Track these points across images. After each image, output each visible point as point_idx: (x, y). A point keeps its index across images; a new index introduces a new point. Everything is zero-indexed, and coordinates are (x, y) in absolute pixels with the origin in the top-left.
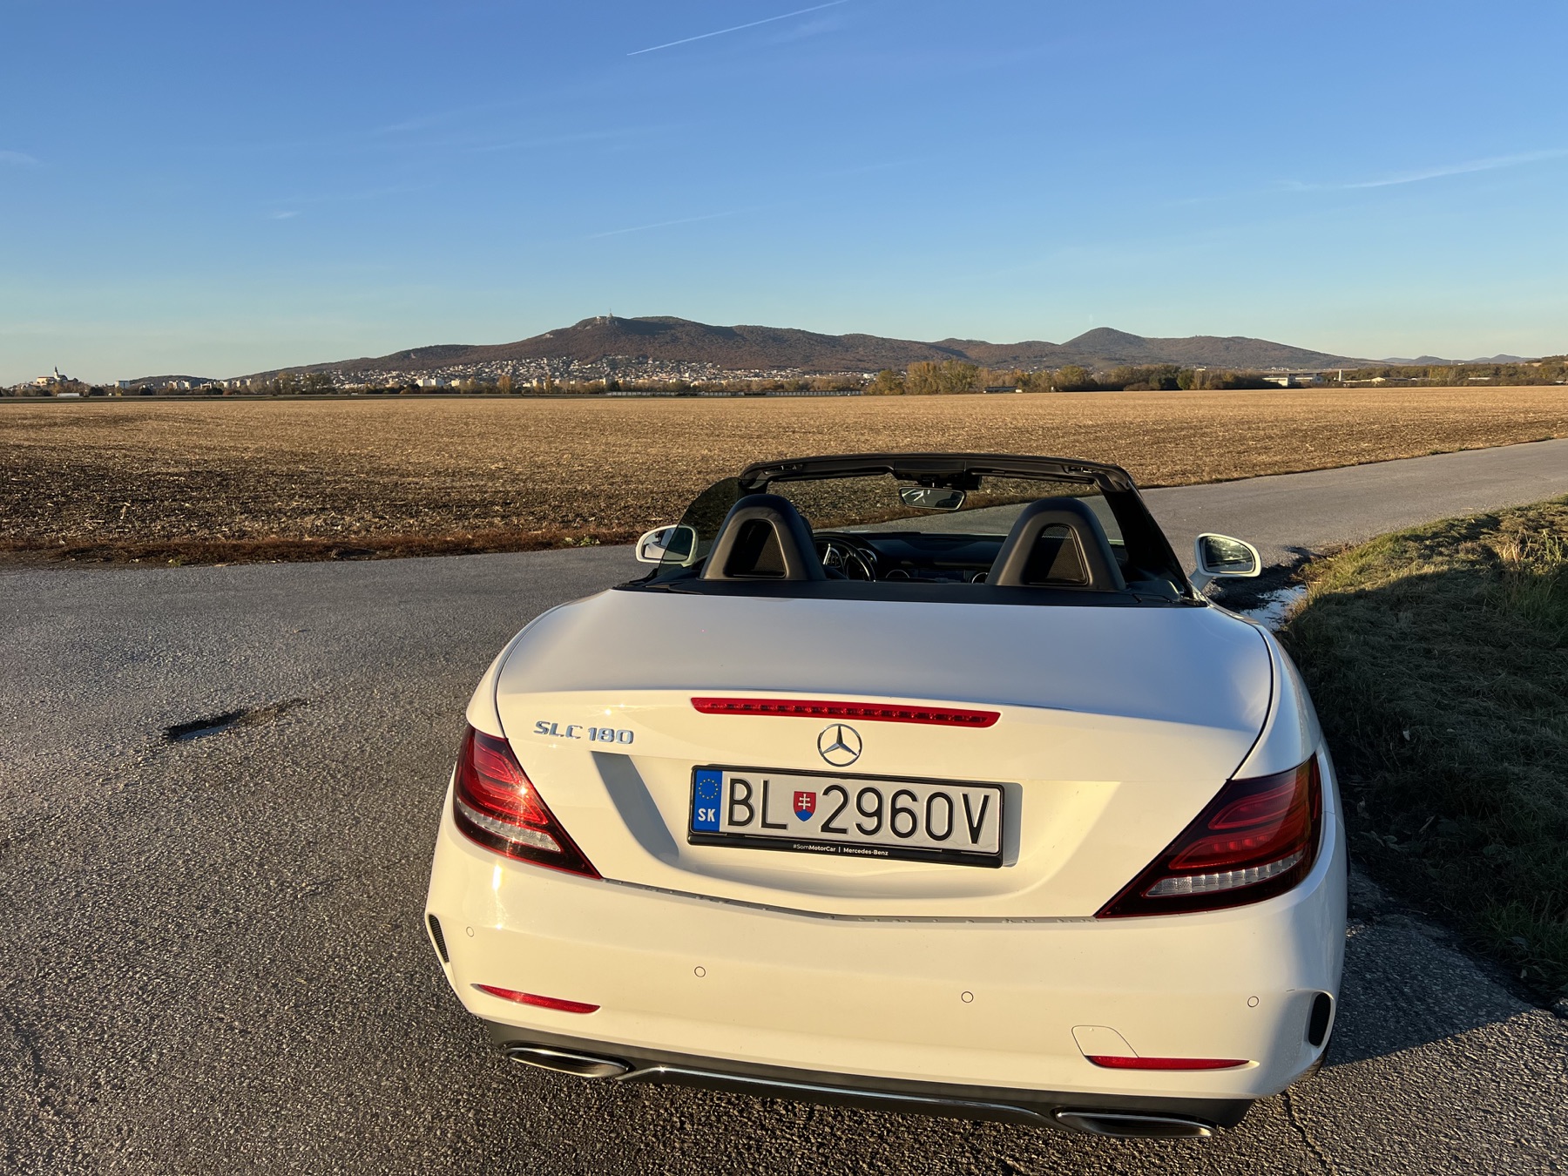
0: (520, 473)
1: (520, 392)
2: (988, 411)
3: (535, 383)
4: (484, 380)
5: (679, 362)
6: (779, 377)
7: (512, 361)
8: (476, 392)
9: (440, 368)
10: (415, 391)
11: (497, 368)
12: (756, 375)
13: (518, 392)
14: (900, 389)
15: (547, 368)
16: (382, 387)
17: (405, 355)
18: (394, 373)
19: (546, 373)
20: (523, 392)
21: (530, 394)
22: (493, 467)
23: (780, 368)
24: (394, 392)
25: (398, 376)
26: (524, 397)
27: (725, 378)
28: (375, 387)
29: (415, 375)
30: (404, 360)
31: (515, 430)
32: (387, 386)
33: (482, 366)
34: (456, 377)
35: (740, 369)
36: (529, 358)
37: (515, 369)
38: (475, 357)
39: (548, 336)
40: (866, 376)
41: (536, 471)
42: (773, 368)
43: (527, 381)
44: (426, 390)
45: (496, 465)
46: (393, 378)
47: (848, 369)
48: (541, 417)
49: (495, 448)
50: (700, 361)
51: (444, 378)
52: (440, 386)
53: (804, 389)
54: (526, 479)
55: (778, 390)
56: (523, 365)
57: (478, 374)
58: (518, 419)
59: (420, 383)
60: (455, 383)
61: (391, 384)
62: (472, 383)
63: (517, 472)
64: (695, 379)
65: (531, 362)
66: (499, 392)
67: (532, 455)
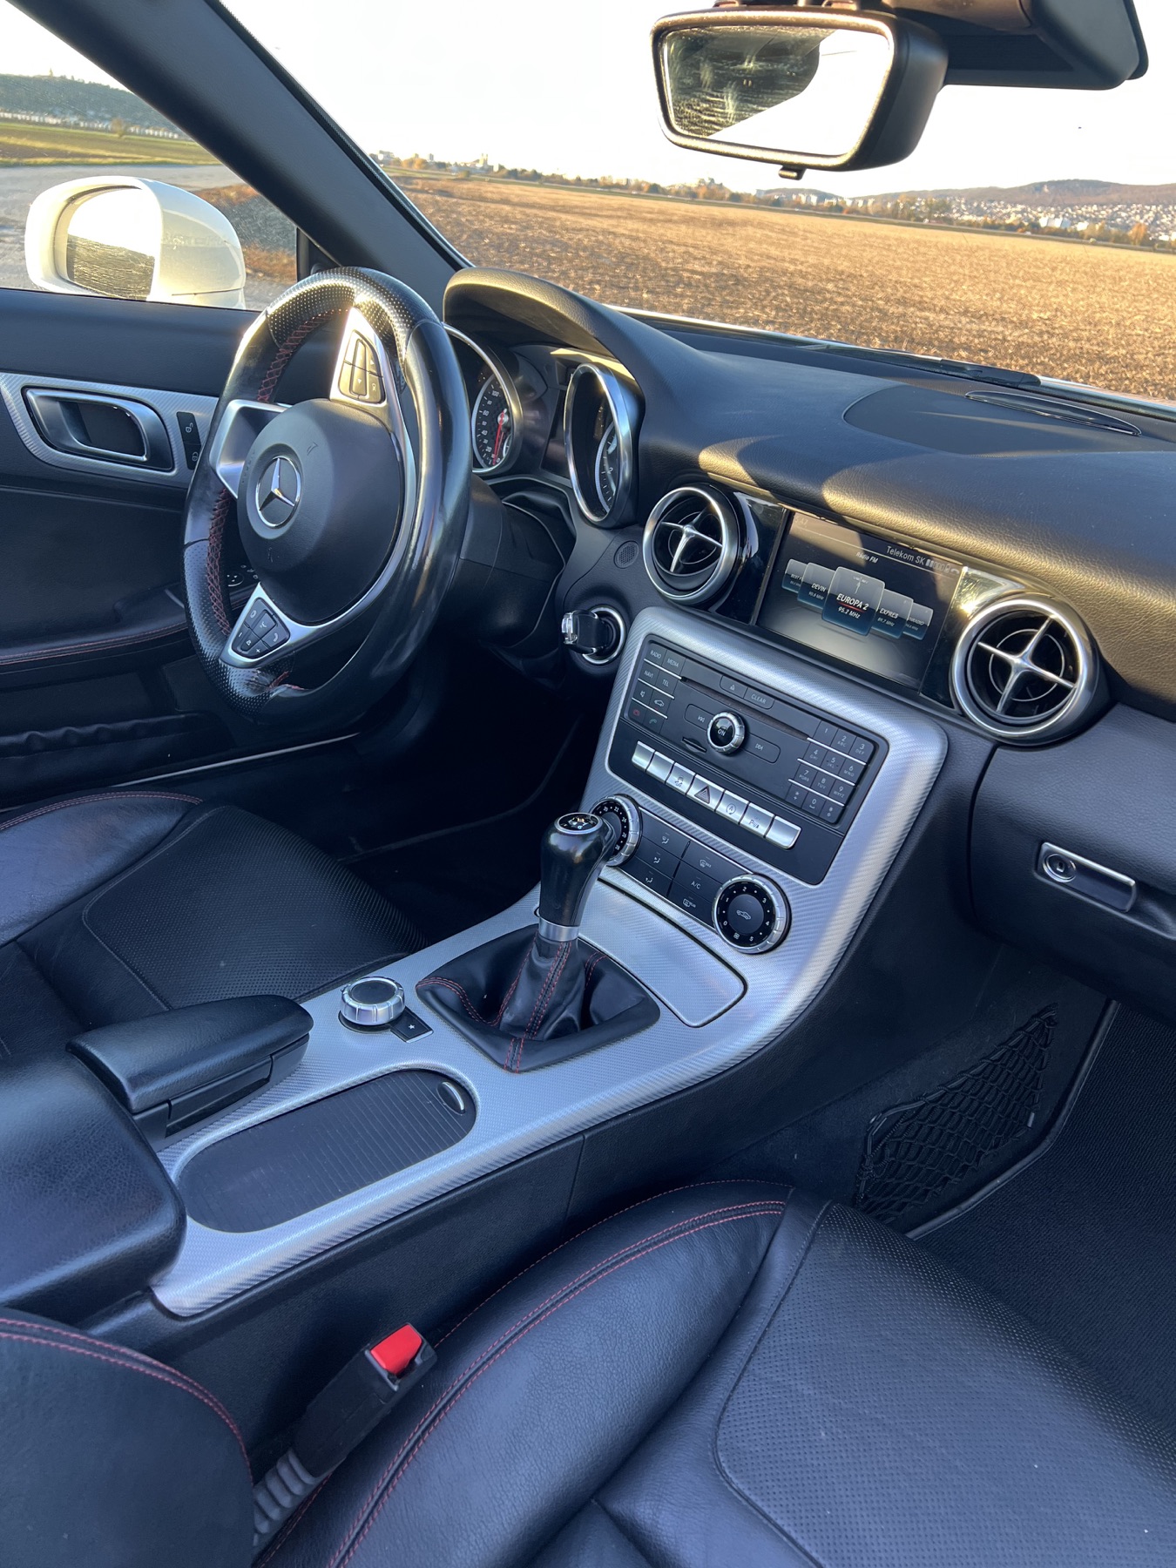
1: (1153, 246)
8: (1103, 239)
9: (1072, 206)
10: (1035, 230)
11: (1136, 213)
13: (1150, 245)
16: (1001, 222)
18: (1019, 207)
20: (1157, 245)
24: (1011, 229)
25: (1023, 211)
26: (1156, 251)
28: (993, 222)
29: (1041, 212)
30: (1035, 193)
32: (1008, 222)
33: (1120, 210)
34: (1086, 218)
37: (1157, 217)
38: (1115, 197)
43: (1167, 232)
44: (1046, 231)
46: (1017, 213)
51: (1072, 219)
52: (1063, 228)
56: (1168, 213)
57: (1112, 217)
59: (1043, 223)
60: (1082, 226)
61: (1012, 220)
62: (1101, 228)
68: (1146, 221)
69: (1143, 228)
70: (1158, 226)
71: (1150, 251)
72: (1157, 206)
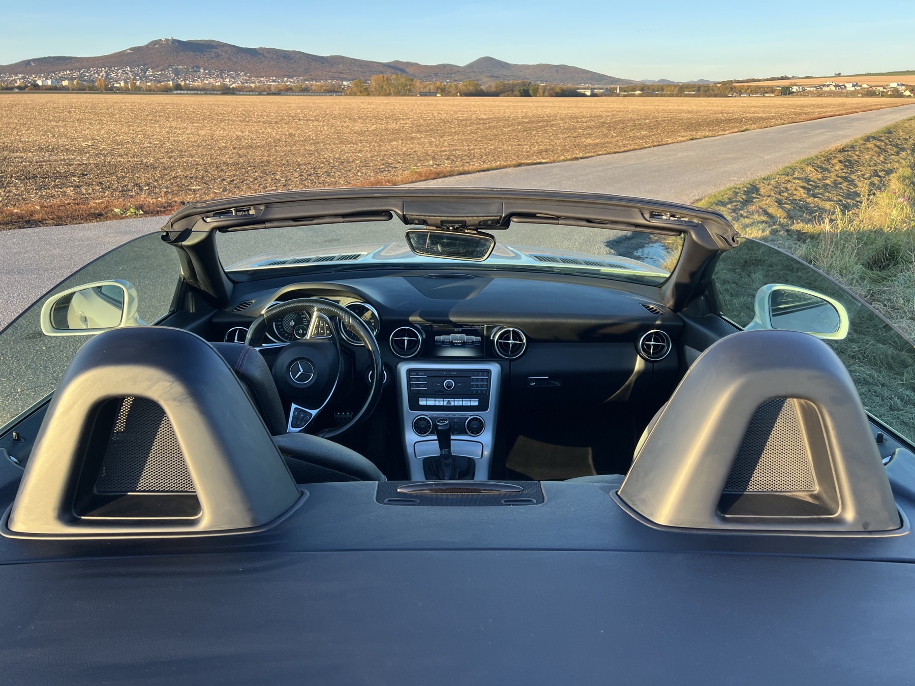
0: (104, 149)
1: (112, 90)
2: (422, 108)
3: (122, 84)
4: (86, 81)
5: (222, 71)
6: (289, 82)
7: (105, 68)
8: (81, 90)
9: (53, 72)
10: (36, 88)
11: (94, 73)
12: (274, 81)
13: (111, 90)
14: (367, 92)
15: (130, 73)
16: (12, 85)
17: (27, 63)
18: (20, 76)
19: (130, 77)
20: (114, 90)
21: (120, 91)
22: (84, 145)
23: (290, 77)
24: (22, 89)
25: (23, 78)
26: (115, 93)
27: (254, 82)
28: (7, 85)
29: (36, 77)
30: (26, 66)
31: (104, 117)
32: (16, 85)
33: (84, 72)
34: (66, 79)
35: (263, 77)
36: (117, 67)
37: (108, 75)
38: (78, 65)
39: (129, 51)
40: (345, 83)
41: (116, 147)
42: (285, 76)
43: (117, 82)
44: (44, 88)
45: (86, 143)
46: (20, 79)
47: (333, 78)
48: (124, 107)
49: (88, 130)
50: (235, 71)
51: (57, 80)
52: (54, 85)
53: (305, 91)
54: (107, 154)
55: (288, 91)
56: (113, 71)
57: (81, 77)
58: (107, 109)
59: (40, 83)
60: (65, 83)
61: (18, 83)
62: (78, 83)
63: (101, 148)
64: (233, 83)
65: (118, 69)
66: (98, 90)
67: (115, 135)
69: (102, 80)
70: (110, 79)
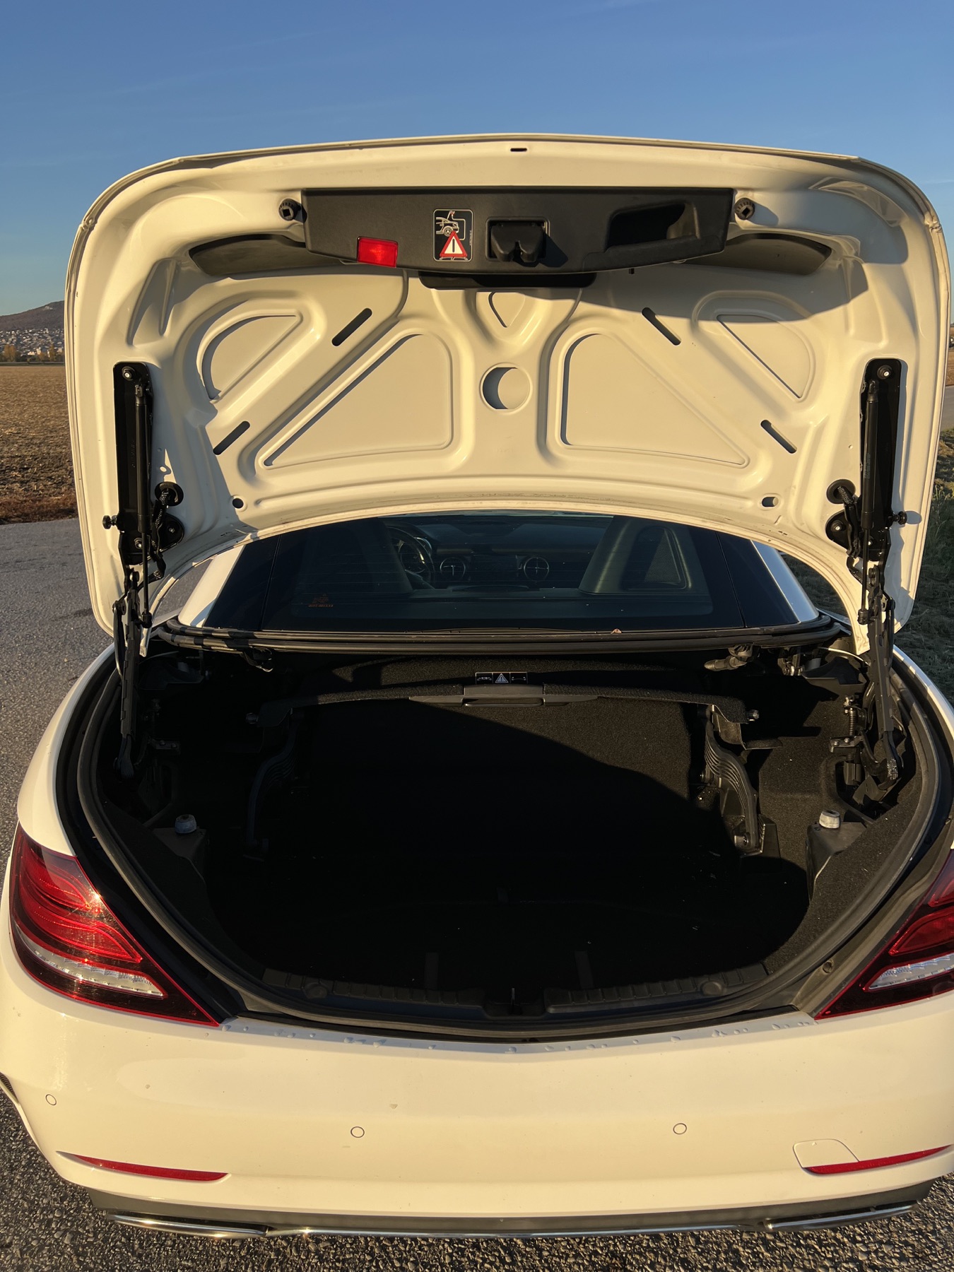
37: (19, 340)
39: (48, 308)
43: (31, 349)
56: (25, 335)
65: (32, 333)
66: (6, 361)
68: (12, 343)
69: (12, 348)
70: (23, 345)
71: (26, 365)
72: (15, 331)
